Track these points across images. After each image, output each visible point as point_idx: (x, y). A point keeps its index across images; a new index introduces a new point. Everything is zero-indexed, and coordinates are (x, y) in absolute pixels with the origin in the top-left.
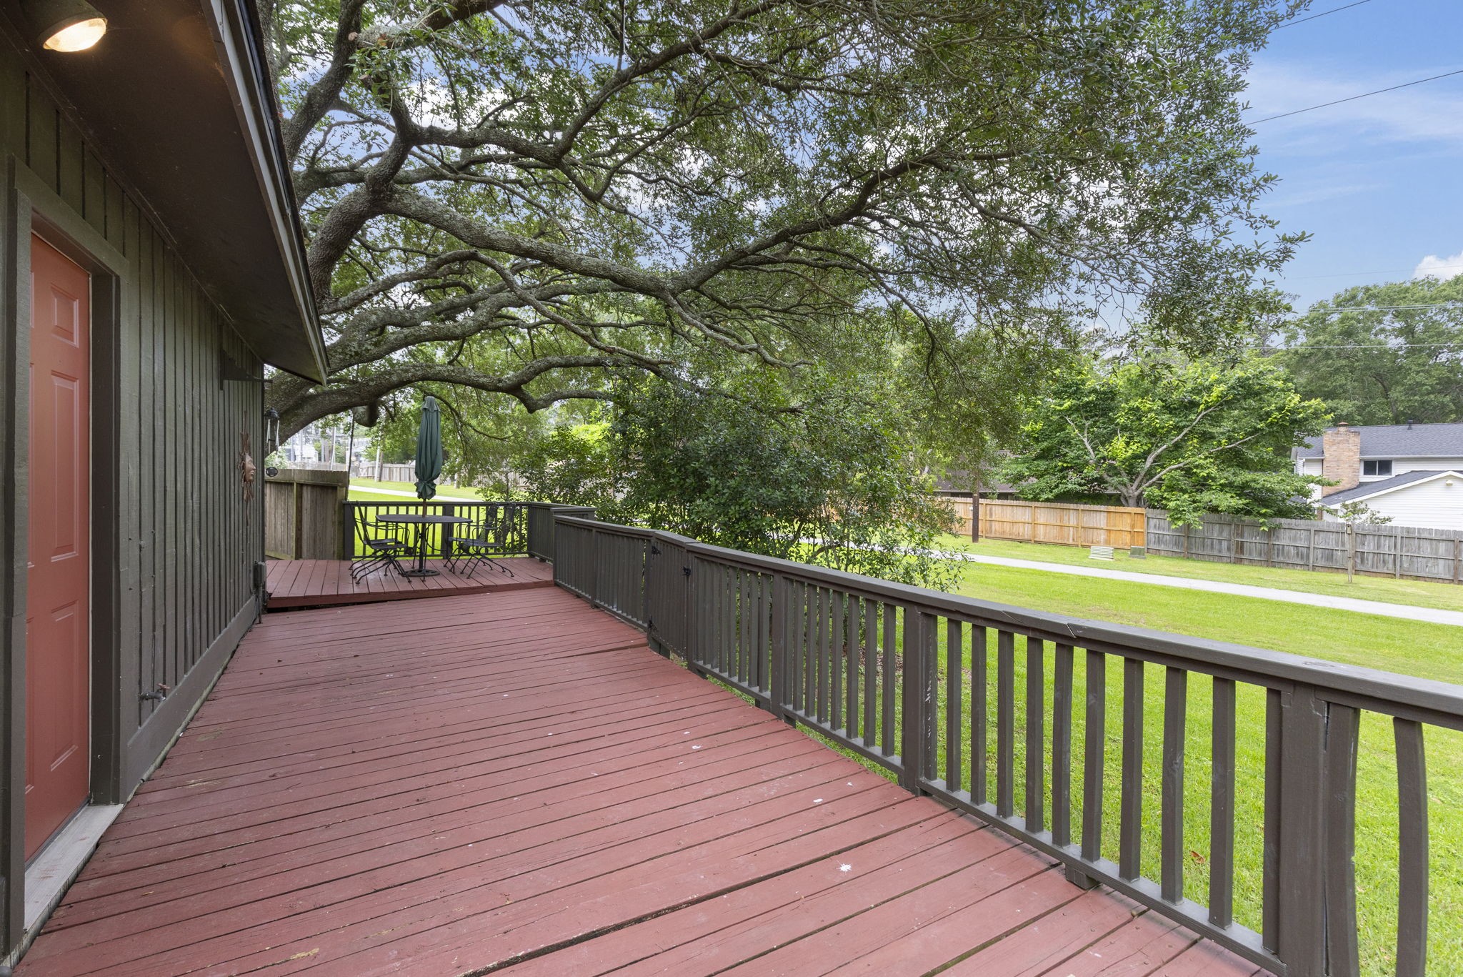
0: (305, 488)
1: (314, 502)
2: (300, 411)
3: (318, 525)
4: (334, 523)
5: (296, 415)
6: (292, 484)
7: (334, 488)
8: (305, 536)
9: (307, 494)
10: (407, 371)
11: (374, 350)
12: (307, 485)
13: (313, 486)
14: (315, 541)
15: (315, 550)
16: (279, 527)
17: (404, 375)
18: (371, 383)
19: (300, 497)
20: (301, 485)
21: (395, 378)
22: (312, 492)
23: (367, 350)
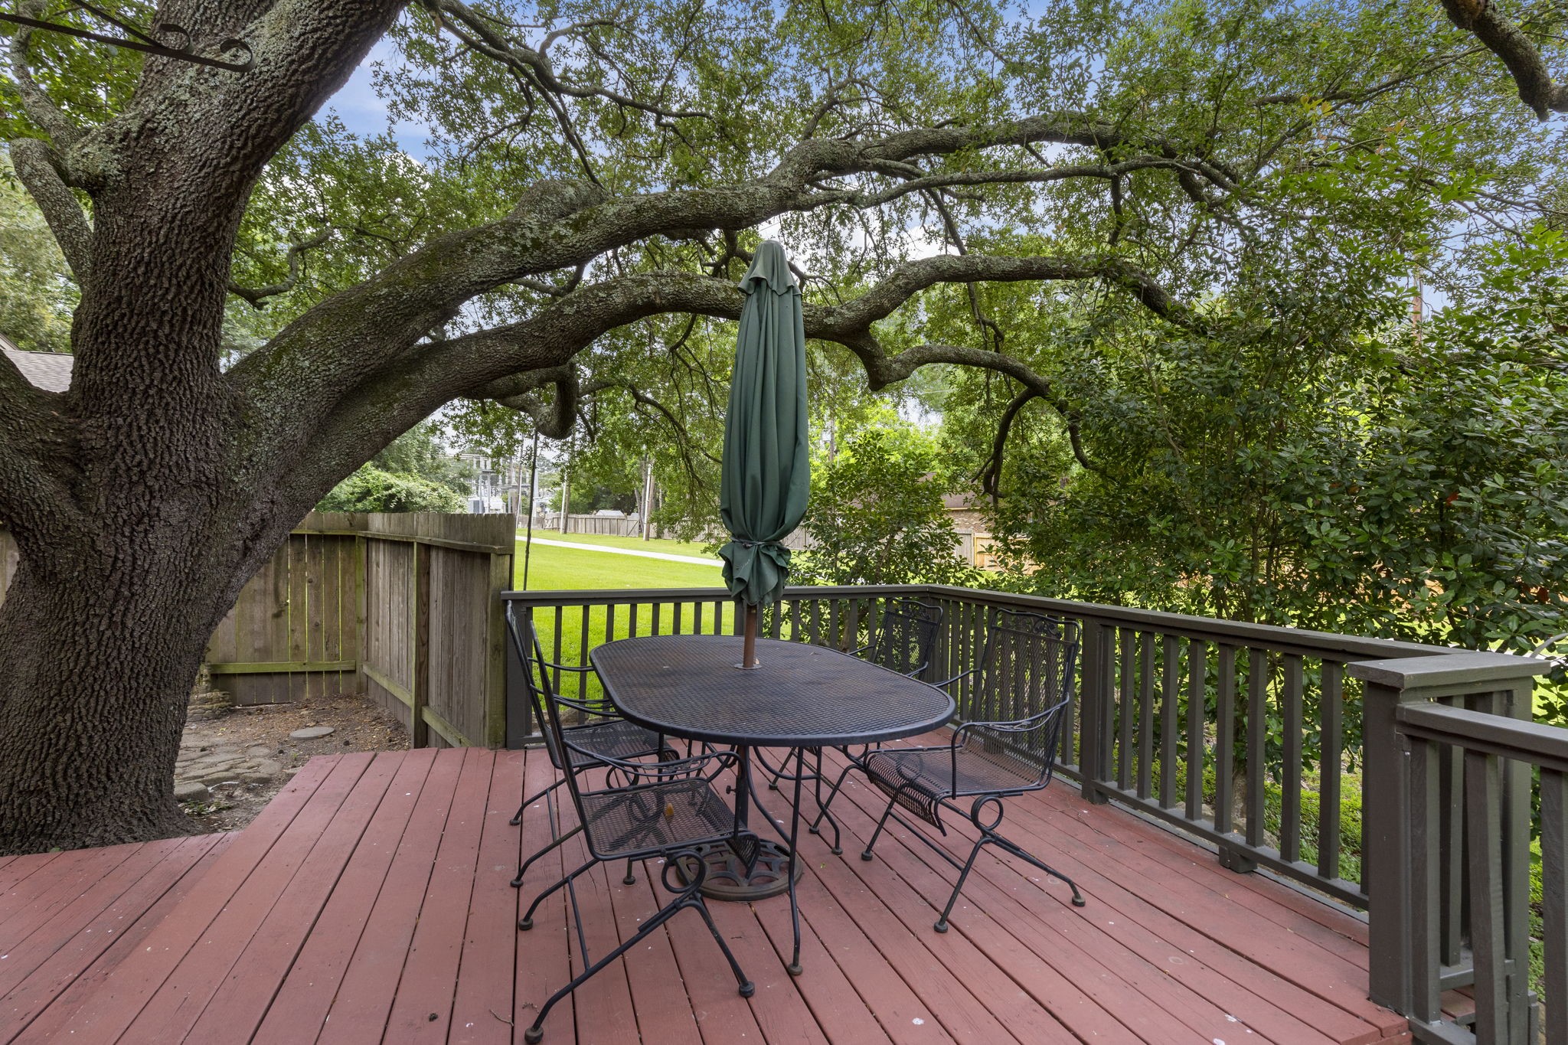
0: (434, 554)
1: (448, 584)
2: (415, 377)
3: (457, 642)
4: (485, 641)
5: (406, 385)
6: (410, 544)
7: (485, 557)
8: (433, 661)
9: (437, 565)
10: (642, 283)
11: (572, 238)
12: (438, 548)
13: (448, 550)
14: (450, 677)
15: (450, 697)
16: (395, 629)
17: (637, 291)
18: (568, 310)
19: (424, 573)
20: (427, 548)
21: (618, 298)
22: (445, 563)
23: (559, 237)
